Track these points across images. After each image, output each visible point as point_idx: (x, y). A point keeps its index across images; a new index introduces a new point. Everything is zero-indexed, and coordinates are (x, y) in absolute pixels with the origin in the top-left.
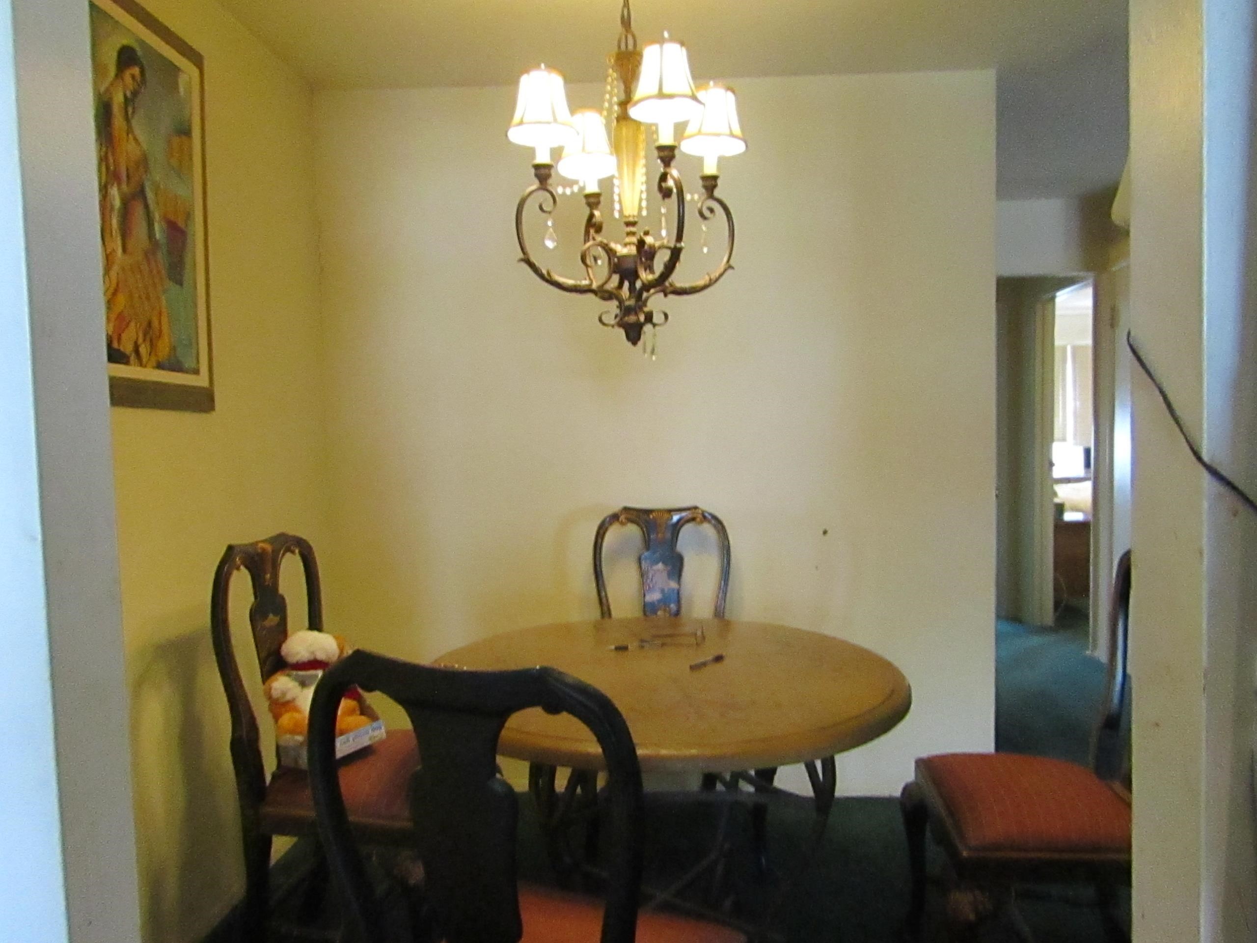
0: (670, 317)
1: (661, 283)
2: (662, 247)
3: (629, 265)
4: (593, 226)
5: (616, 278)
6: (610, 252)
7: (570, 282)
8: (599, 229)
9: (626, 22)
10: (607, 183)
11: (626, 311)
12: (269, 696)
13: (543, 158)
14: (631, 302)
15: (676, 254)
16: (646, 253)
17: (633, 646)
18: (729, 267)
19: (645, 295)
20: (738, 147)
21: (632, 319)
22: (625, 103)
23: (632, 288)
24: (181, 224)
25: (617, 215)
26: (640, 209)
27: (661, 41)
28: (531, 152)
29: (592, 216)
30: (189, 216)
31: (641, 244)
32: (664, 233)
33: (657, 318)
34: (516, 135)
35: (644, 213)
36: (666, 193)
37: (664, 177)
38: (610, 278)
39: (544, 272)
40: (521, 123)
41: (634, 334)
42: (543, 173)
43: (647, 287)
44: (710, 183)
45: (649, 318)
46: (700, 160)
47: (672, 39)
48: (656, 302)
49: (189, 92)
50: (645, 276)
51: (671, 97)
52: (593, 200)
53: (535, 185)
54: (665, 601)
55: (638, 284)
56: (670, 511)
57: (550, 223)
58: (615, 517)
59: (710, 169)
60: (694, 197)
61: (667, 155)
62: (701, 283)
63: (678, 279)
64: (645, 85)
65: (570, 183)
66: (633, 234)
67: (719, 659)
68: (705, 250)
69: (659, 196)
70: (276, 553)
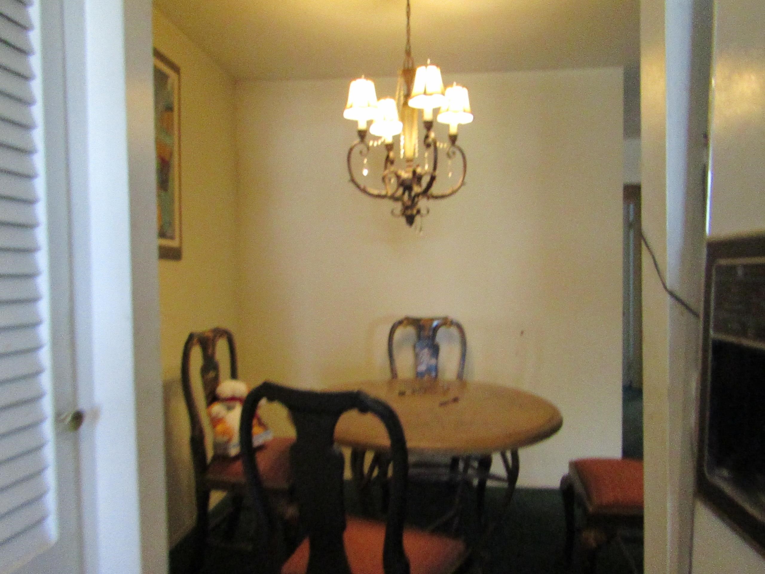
0: (431, 211)
1: (425, 192)
2: (426, 173)
3: (408, 183)
4: (389, 161)
5: (401, 191)
6: (398, 177)
7: (376, 192)
8: (392, 162)
9: (408, 53)
10: (397, 138)
11: (406, 208)
12: (209, 414)
13: (362, 126)
14: (409, 203)
15: (433, 179)
16: (417, 178)
17: (408, 392)
18: (463, 184)
19: (416, 199)
20: (468, 119)
21: (409, 212)
22: (408, 96)
23: (410, 195)
24: (167, 158)
25: (402, 156)
26: (414, 154)
27: (426, 65)
28: (355, 123)
29: (388, 157)
30: (171, 154)
31: (414, 172)
32: (426, 167)
33: (423, 211)
34: (348, 114)
35: (417, 155)
36: (428, 146)
37: (427, 137)
38: (397, 189)
39: (362, 187)
40: (351, 107)
41: (410, 220)
42: (363, 135)
43: (418, 195)
44: (453, 139)
45: (418, 212)
46: (448, 126)
47: (432, 64)
48: (423, 203)
49: (172, 88)
50: (417, 189)
51: (431, 95)
52: (389, 147)
53: (357, 140)
54: (429, 370)
55: (413, 194)
56: (432, 320)
57: (365, 161)
58: (400, 323)
59: (453, 130)
60: (443, 145)
61: (429, 125)
62: (448, 192)
63: (435, 190)
64: (417, 87)
65: (377, 138)
66: (410, 166)
67: (456, 400)
68: (450, 175)
69: (424, 147)
70: (215, 337)
